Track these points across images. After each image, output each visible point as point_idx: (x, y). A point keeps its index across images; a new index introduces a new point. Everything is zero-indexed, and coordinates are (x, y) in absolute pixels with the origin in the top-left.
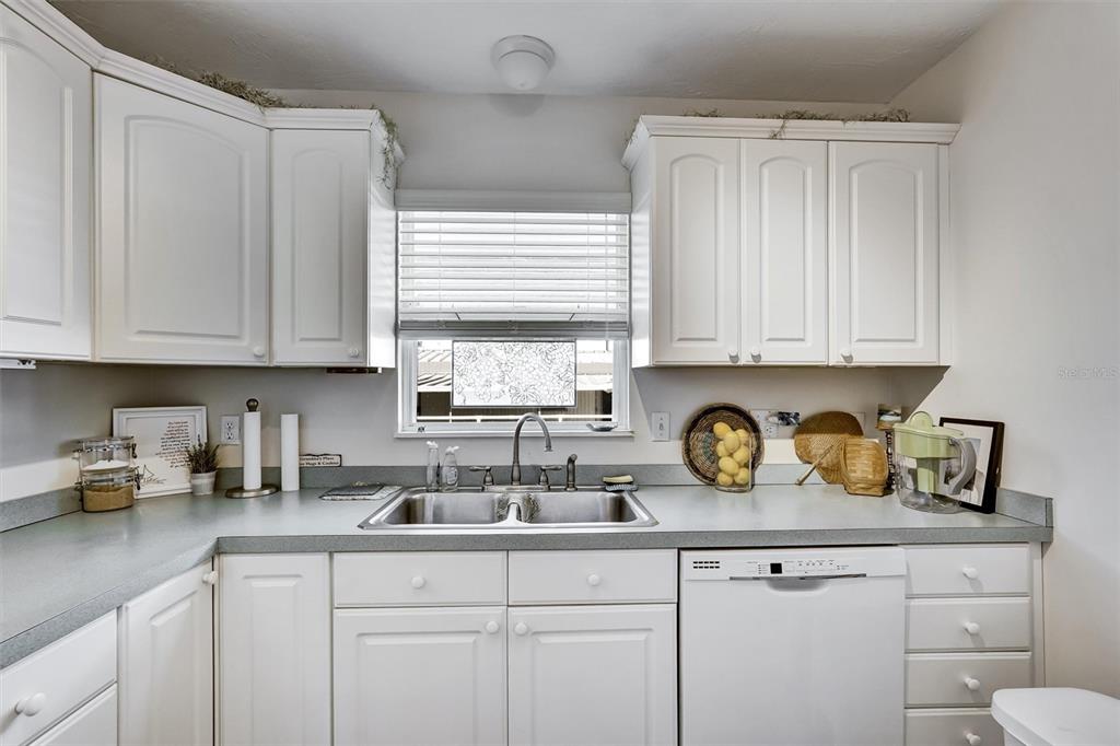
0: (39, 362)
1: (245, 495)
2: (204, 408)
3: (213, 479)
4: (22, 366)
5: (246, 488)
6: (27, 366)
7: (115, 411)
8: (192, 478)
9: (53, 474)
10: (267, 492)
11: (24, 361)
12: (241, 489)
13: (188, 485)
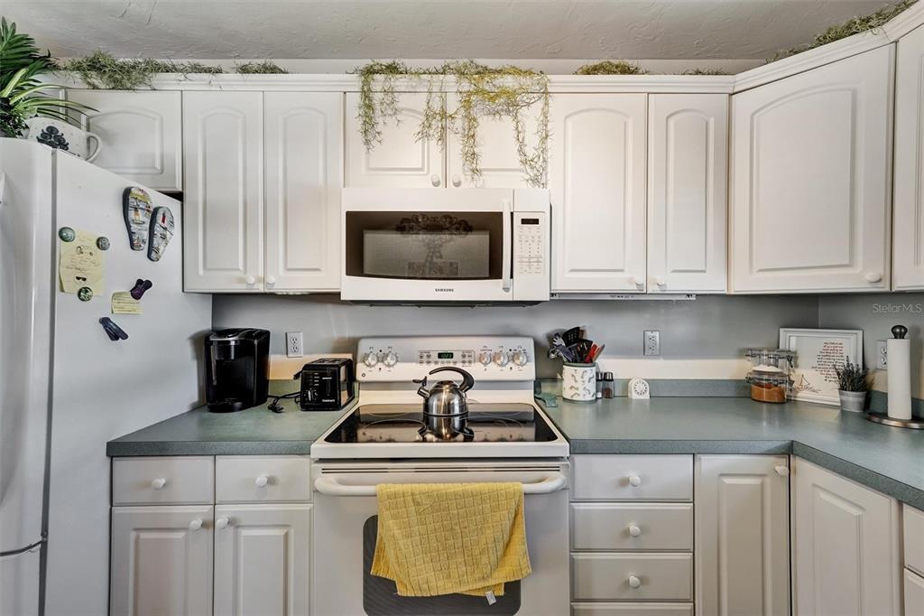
0: (697, 295)
1: (885, 421)
2: (861, 332)
3: (864, 399)
4: (688, 299)
5: (890, 415)
6: (691, 298)
7: (781, 330)
8: (841, 394)
9: (731, 368)
10: (915, 425)
11: (688, 295)
12: (885, 415)
13: (839, 399)
